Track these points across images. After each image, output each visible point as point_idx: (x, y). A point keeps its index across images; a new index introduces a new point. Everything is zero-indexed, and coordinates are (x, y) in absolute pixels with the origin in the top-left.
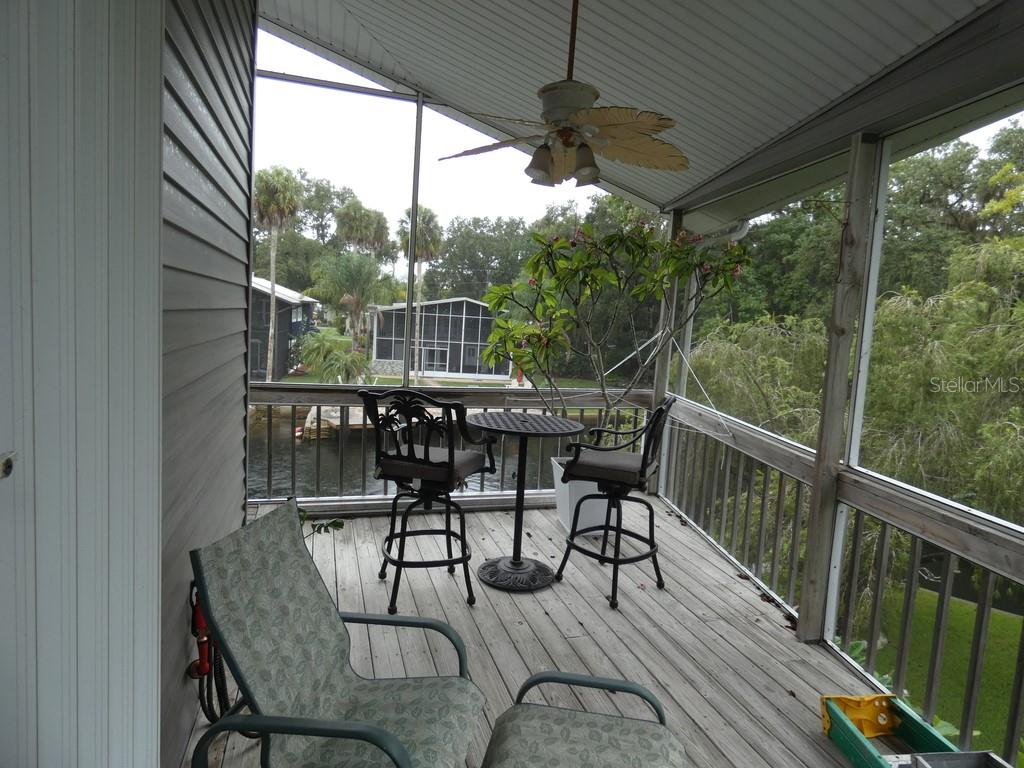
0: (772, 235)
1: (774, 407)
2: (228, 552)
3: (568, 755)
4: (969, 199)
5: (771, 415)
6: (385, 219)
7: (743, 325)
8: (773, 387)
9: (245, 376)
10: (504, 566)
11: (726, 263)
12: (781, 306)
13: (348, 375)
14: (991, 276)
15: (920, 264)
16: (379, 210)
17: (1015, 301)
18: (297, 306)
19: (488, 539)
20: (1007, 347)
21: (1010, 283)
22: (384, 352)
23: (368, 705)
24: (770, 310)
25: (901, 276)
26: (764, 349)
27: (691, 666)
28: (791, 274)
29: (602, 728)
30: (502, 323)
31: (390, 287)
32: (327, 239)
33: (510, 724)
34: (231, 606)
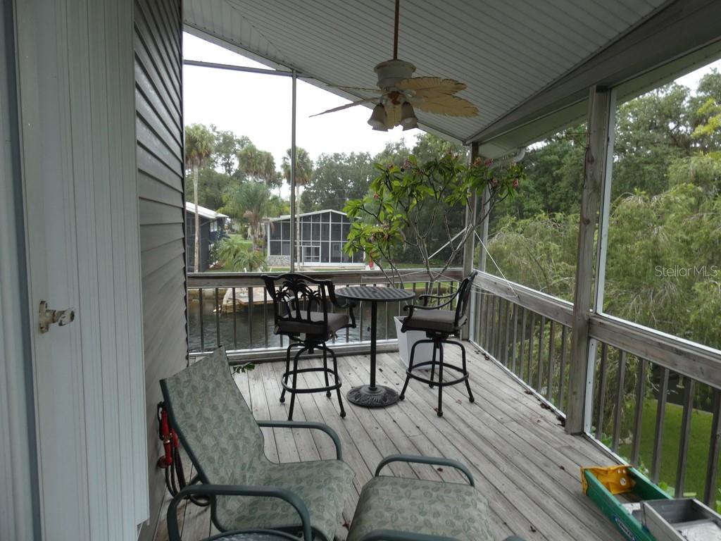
0: (545, 157)
1: (550, 277)
2: (183, 380)
3: (410, 506)
4: (684, 125)
5: (548, 283)
6: (272, 157)
7: (527, 220)
8: (549, 263)
9: (185, 268)
10: (364, 391)
11: (508, 178)
12: (553, 206)
13: (251, 267)
14: (698, 179)
15: (650, 172)
16: (268, 151)
17: (717, 196)
18: (213, 220)
19: (353, 374)
20: (711, 228)
21: (712, 183)
22: (276, 251)
23: (278, 479)
24: (545, 210)
25: (637, 182)
26: (542, 237)
27: (494, 452)
28: (560, 183)
29: (433, 489)
30: (357, 227)
31: (278, 204)
32: (232, 173)
33: (372, 489)
34: (187, 416)
